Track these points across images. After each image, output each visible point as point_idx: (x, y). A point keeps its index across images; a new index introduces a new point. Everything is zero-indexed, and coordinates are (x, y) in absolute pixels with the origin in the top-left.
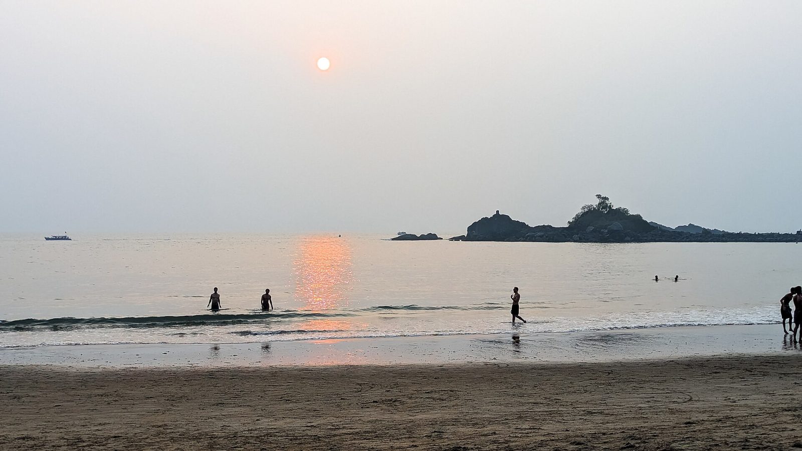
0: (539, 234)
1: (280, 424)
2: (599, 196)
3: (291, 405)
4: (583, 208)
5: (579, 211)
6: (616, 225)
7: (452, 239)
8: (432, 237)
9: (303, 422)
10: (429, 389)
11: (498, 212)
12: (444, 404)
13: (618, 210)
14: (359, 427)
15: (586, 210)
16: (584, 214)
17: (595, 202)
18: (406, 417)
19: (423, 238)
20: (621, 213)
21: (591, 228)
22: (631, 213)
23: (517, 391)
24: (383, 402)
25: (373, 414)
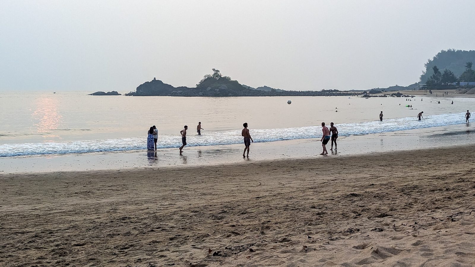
0: (179, 92)
1: (15, 208)
2: (214, 70)
3: (22, 197)
4: (205, 76)
5: (203, 78)
6: (224, 86)
7: (126, 95)
8: (115, 93)
9: (30, 207)
10: (111, 184)
11: (155, 78)
12: (119, 192)
13: (225, 78)
14: (65, 209)
15: (207, 78)
16: (205, 80)
17: (212, 73)
18: (95, 201)
19: (109, 94)
20: (226, 80)
21: (209, 88)
22: (232, 79)
23: (163, 184)
24: (81, 193)
25: (75, 200)
